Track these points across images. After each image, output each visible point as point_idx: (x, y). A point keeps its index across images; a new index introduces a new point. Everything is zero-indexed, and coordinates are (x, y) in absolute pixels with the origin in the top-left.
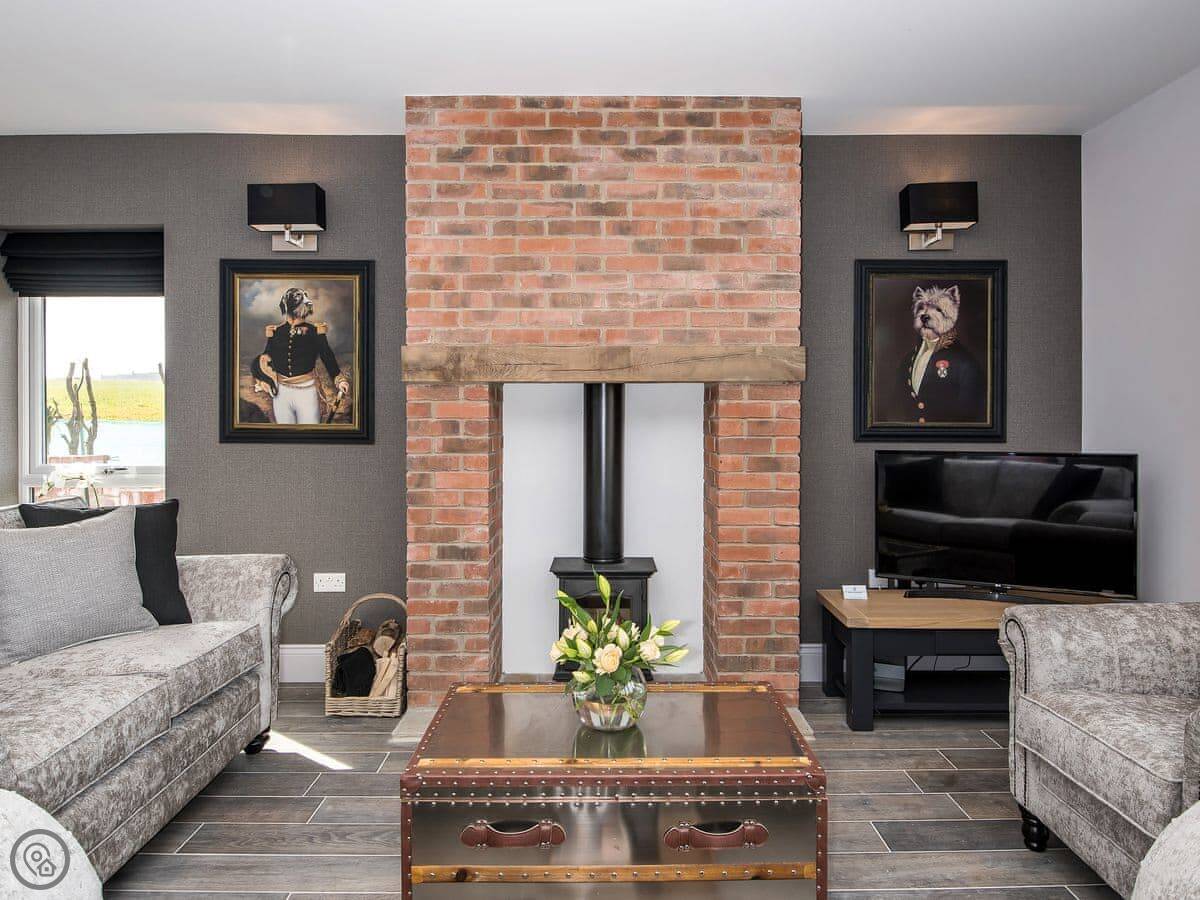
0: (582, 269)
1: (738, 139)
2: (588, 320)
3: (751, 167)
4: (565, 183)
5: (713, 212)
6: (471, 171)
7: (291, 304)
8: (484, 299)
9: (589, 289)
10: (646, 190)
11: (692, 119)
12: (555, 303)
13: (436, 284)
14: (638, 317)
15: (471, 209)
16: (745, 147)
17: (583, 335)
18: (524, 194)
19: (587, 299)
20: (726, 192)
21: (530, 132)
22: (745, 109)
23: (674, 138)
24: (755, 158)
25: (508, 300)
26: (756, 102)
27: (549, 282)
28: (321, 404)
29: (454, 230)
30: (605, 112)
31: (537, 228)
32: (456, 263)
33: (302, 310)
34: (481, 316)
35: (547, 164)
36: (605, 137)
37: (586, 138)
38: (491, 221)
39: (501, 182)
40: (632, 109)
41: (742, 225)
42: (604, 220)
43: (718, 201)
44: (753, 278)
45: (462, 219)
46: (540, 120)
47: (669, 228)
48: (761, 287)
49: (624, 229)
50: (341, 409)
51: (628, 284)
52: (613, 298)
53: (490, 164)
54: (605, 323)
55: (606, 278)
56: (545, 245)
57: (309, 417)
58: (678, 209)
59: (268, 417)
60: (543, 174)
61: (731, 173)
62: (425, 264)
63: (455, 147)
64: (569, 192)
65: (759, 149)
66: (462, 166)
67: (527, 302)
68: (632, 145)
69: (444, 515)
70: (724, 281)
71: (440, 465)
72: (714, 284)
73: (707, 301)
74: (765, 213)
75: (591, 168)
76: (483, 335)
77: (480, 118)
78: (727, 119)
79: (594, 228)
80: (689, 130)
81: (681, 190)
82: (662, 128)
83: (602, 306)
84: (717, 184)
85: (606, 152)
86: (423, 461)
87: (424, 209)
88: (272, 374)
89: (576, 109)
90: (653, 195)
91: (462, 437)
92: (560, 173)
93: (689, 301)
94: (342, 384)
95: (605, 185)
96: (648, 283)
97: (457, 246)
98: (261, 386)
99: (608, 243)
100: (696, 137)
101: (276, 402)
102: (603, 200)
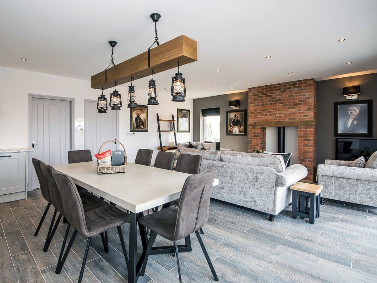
0: (274, 110)
2: (275, 117)
3: (304, 91)
4: (272, 97)
5: (297, 99)
6: (258, 97)
7: (235, 116)
8: (259, 115)
9: (275, 113)
10: (285, 97)
11: (293, 85)
12: (270, 115)
13: (253, 113)
14: (284, 117)
15: (257, 103)
16: (302, 88)
17: (275, 120)
18: (265, 99)
19: (275, 114)
20: (299, 95)
21: (266, 90)
22: (302, 82)
23: (290, 88)
24: (304, 89)
25: (263, 115)
26: (304, 80)
27: (269, 112)
28: (239, 130)
29: (255, 106)
30: (278, 86)
31: (267, 104)
32: (255, 110)
33: (237, 117)
34: (259, 117)
35: (269, 95)
36: (278, 90)
37: (275, 90)
38: (260, 104)
39: (262, 98)
40: (282, 85)
41: (302, 100)
42: (278, 102)
43: (298, 97)
44: (304, 109)
45: (256, 104)
46: (268, 88)
47: (289, 102)
48: (306, 110)
49: (281, 103)
50: (242, 131)
51: (282, 112)
52: (280, 114)
53: (260, 96)
54: (278, 118)
55: (278, 111)
56: (269, 107)
57: (237, 132)
58: (291, 99)
59: (232, 132)
60: (268, 96)
61: (300, 92)
62: (251, 111)
63: (255, 94)
64: (272, 98)
65: (305, 88)
66: (256, 97)
67: (266, 115)
68: (283, 90)
69: (254, 146)
70: (299, 110)
71: (254, 139)
72: (297, 111)
73: (296, 113)
74: (306, 98)
75: (276, 94)
76: (259, 120)
77: (259, 90)
78: (299, 84)
79: (276, 103)
80: (292, 86)
81: (291, 96)
82: (288, 87)
83: (278, 115)
84: (297, 95)
85: (278, 92)
86: (251, 138)
87: (251, 103)
88: (232, 126)
89: (273, 86)
90: (286, 97)
91: (256, 135)
92: (271, 96)
93: (292, 113)
94: (242, 127)
95: (278, 97)
96: (285, 111)
97: (255, 108)
98: (231, 128)
99: (279, 105)
100: (294, 87)
101: (233, 130)
102: (278, 99)
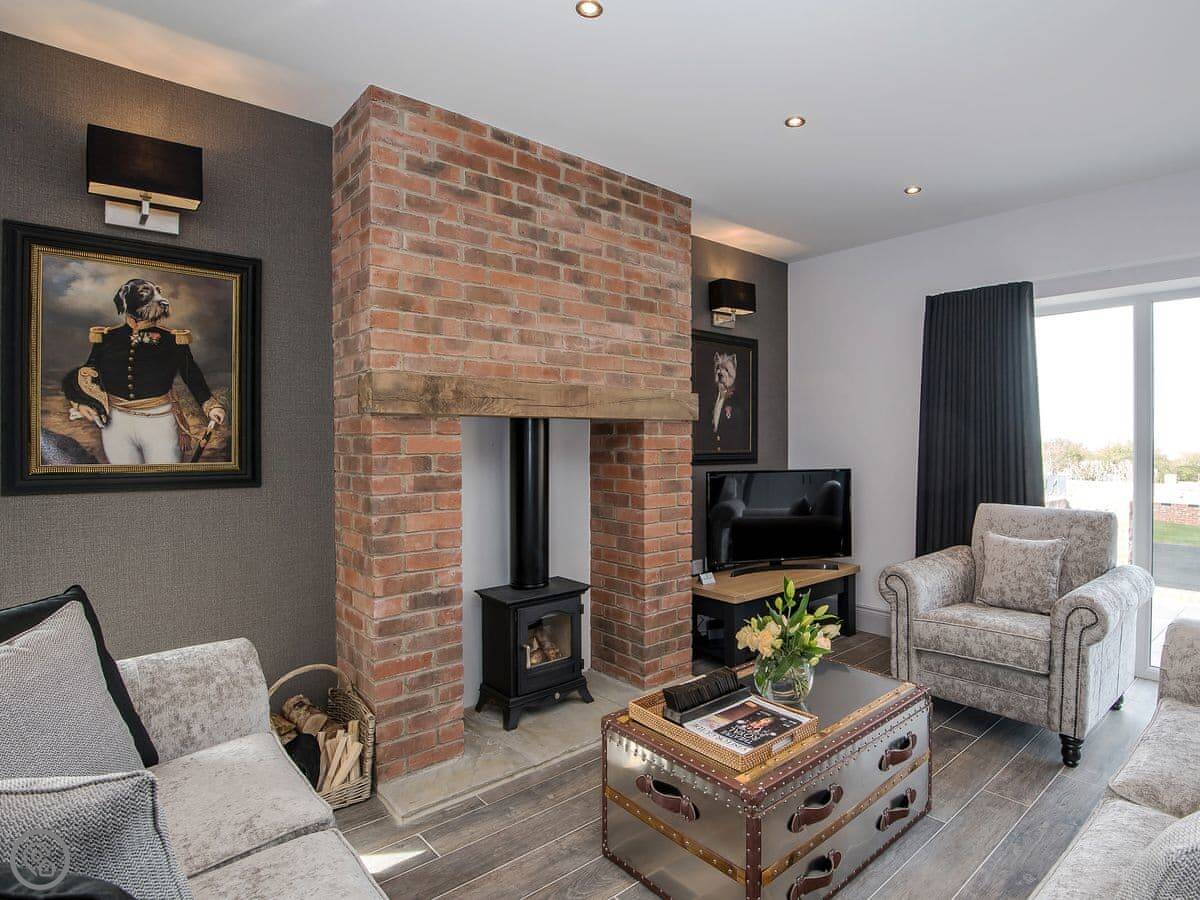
0: (545, 309)
1: (655, 220)
2: (551, 359)
3: (663, 246)
4: (530, 224)
5: (639, 276)
6: (443, 188)
7: (133, 299)
8: (455, 326)
9: (550, 328)
10: (594, 246)
11: (626, 194)
12: (523, 339)
13: (405, 304)
14: (589, 360)
15: (442, 230)
16: (659, 228)
17: (546, 373)
18: (494, 227)
19: (549, 339)
20: (649, 263)
21: (500, 165)
22: (658, 197)
23: (612, 206)
24: (665, 240)
25: (479, 332)
26: (667, 194)
27: (516, 317)
28: (183, 438)
29: (424, 248)
30: (563, 167)
31: (505, 262)
32: (427, 284)
33: (151, 310)
34: (453, 344)
35: (516, 202)
36: (563, 191)
37: (549, 186)
38: (463, 247)
39: (472, 208)
40: (583, 172)
41: (658, 291)
42: (563, 267)
43: (642, 269)
44: (665, 336)
45: (432, 238)
46: (508, 156)
47: (610, 284)
48: (670, 344)
49: (577, 278)
50: (214, 443)
51: (579, 330)
52: (571, 339)
53: (462, 187)
54: (563, 363)
55: (564, 320)
56: (512, 280)
57: (163, 453)
58: (615, 269)
59: (97, 454)
60: (510, 210)
61: (648, 247)
62: (393, 279)
63: (426, 159)
64: (536, 234)
65: (667, 232)
66: (434, 181)
67: (497, 335)
68: (583, 204)
69: (417, 561)
70: (647, 336)
72: (641, 338)
73: (636, 351)
74: (672, 285)
75: (552, 216)
76: (455, 365)
77: (452, 136)
78: (650, 202)
79: (553, 273)
80: (624, 203)
81: (615, 252)
82: (605, 195)
83: (561, 347)
84: (643, 254)
85: (563, 203)
86: (392, 503)
87: (392, 219)
88: (102, 396)
89: (539, 156)
90: (599, 252)
91: (433, 474)
92: (525, 213)
93: (623, 350)
94: (215, 411)
95: (563, 234)
96: (595, 330)
97: (422, 265)
99: (566, 291)
100: (628, 209)
101: (107, 435)
102: (561, 248)
